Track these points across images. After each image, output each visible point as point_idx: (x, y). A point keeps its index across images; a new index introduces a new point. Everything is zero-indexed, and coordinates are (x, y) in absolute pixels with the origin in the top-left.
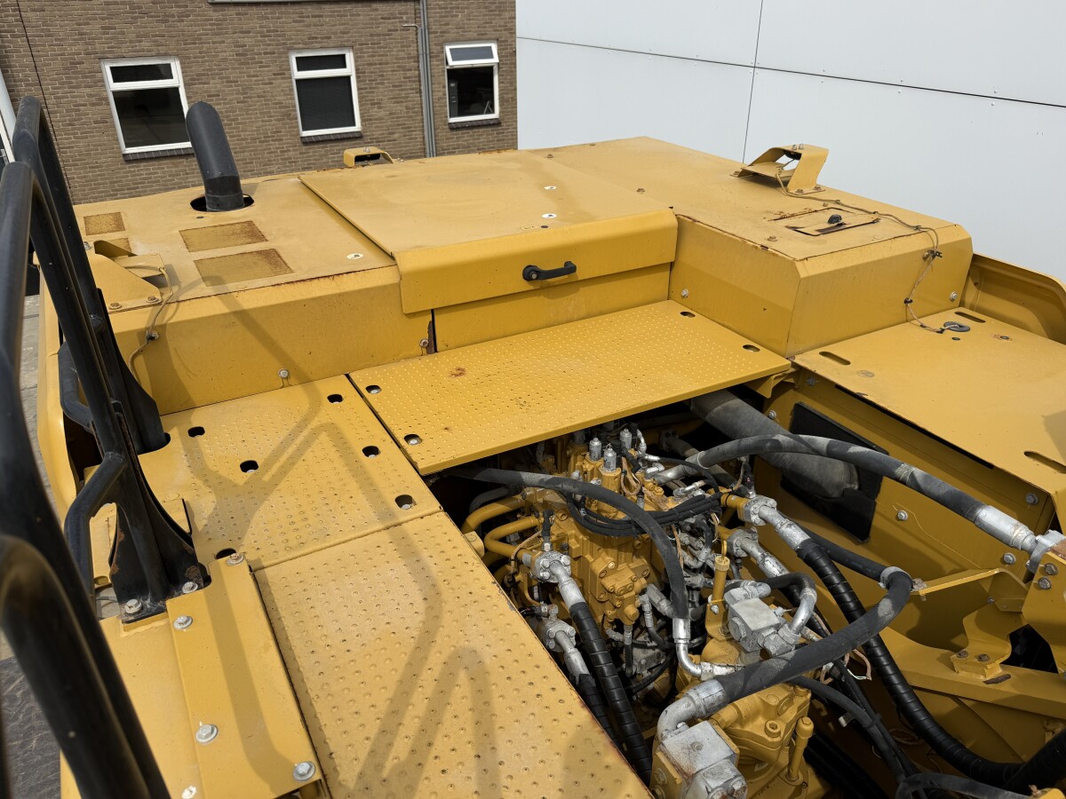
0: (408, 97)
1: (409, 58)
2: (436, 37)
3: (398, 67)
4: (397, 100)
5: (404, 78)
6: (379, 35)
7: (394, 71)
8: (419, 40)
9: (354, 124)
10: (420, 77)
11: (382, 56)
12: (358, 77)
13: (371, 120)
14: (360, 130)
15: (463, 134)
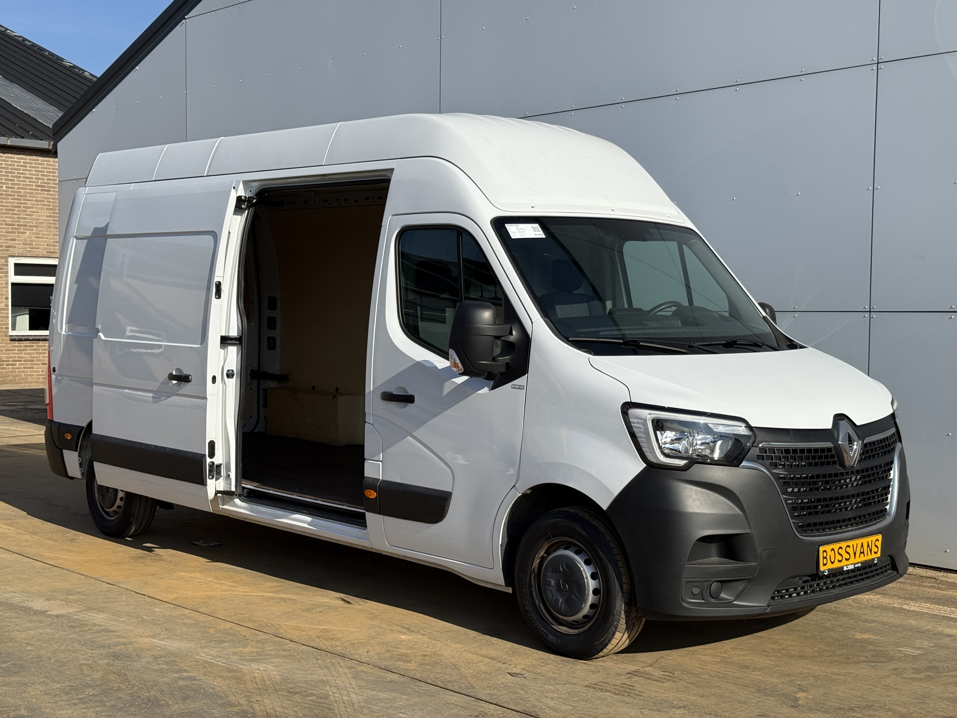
15: (25, 346)
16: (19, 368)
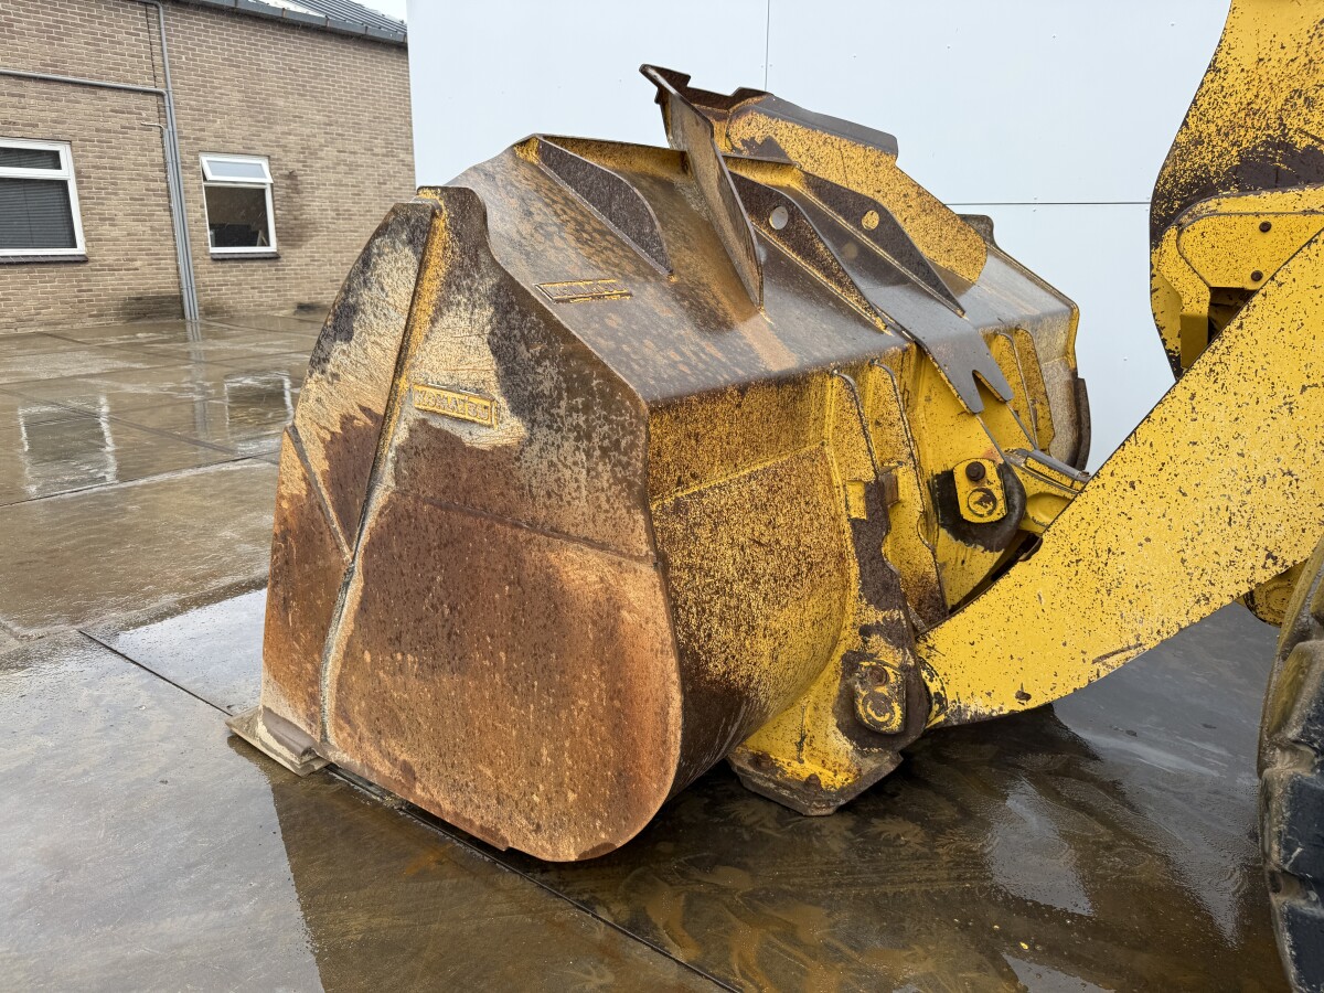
0: (153, 215)
1: (152, 165)
2: (187, 143)
3: (138, 175)
4: (138, 217)
5: (147, 190)
6: (109, 131)
7: (133, 179)
8: (167, 144)
9: (74, 245)
10: (168, 191)
11: (112, 158)
12: (79, 183)
13: (100, 240)
14: (84, 253)
15: (230, 267)
16: (226, 294)
